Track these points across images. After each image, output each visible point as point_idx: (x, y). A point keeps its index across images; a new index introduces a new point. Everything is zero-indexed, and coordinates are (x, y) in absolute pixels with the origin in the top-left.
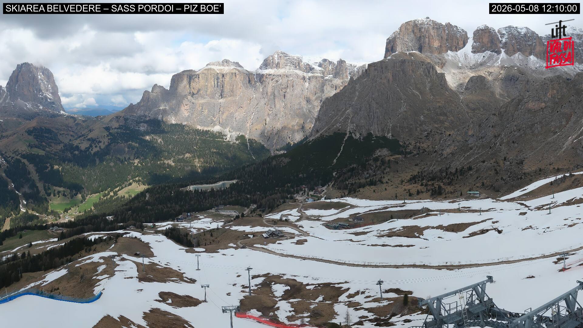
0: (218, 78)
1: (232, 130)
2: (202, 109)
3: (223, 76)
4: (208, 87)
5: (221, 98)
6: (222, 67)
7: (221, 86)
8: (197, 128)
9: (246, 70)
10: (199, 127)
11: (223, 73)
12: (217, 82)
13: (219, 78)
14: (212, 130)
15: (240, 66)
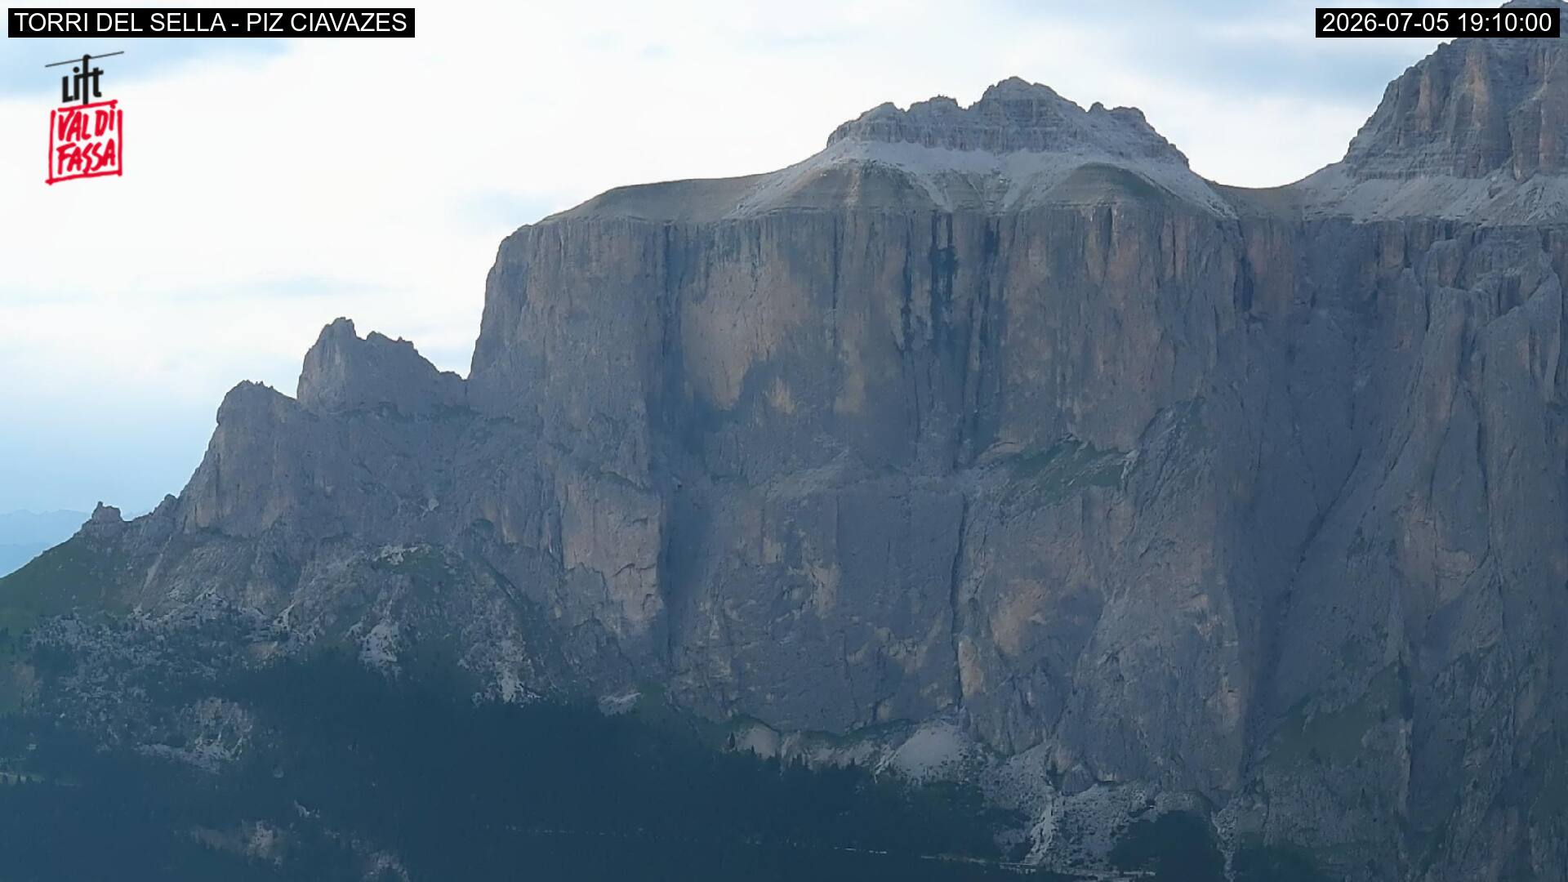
0: (943, 263)
1: (1078, 768)
2: (793, 555)
3: (990, 242)
4: (846, 345)
5: (975, 454)
6: (976, 161)
7: (976, 339)
8: (743, 745)
9: (1212, 185)
10: (759, 741)
11: (989, 209)
12: (933, 293)
13: (951, 266)
14: (883, 763)
15: (1161, 149)
